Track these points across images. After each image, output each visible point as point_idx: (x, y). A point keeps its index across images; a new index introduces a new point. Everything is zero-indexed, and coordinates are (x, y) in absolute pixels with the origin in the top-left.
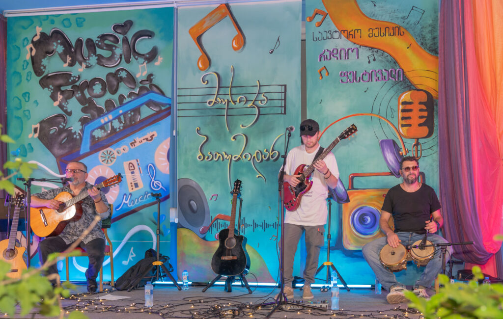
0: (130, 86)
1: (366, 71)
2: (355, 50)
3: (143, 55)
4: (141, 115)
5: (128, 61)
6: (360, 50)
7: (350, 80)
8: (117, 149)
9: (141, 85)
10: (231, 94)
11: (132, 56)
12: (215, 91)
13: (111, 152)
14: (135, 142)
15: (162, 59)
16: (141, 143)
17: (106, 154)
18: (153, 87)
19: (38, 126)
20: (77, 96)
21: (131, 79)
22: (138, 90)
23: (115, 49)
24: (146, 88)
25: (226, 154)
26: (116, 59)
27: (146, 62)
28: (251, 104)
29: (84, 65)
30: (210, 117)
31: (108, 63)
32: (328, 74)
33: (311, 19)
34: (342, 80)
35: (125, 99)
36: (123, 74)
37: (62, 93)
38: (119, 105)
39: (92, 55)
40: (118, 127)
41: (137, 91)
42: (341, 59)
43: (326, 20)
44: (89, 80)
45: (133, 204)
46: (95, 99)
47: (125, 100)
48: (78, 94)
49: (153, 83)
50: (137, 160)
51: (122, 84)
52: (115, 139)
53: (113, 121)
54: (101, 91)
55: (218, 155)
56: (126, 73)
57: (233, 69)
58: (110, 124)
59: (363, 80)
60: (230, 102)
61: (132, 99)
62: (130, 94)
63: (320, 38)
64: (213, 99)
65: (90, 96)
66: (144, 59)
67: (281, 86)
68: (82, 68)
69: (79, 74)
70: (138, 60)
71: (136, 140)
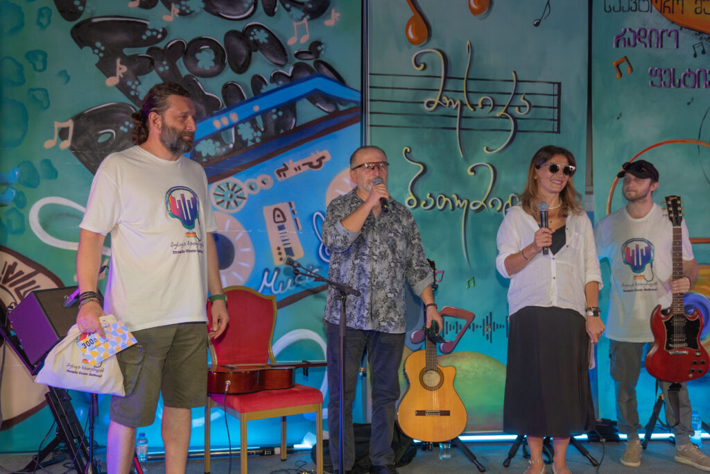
0: (274, 60)
1: (689, 70)
2: (673, 34)
3: (302, 4)
4: (298, 117)
5: (270, 12)
6: (681, 34)
7: (664, 83)
8: (250, 181)
9: (297, 61)
10: (468, 92)
11: (278, 3)
12: (439, 84)
13: (235, 185)
14: (286, 168)
16: (299, 171)
17: (226, 189)
18: (322, 66)
19: (70, 124)
20: (161, 69)
21: (276, 47)
22: (291, 69)
24: (308, 68)
25: (458, 198)
26: (246, 5)
27: (308, 17)
28: (502, 113)
29: (175, 9)
30: (430, 130)
31: (229, 12)
32: (632, 70)
34: (652, 83)
35: (266, 84)
36: (261, 37)
37: (128, 61)
38: (253, 96)
40: (251, 138)
41: (289, 71)
42: (651, 46)
44: (187, 39)
45: (283, 288)
46: (198, 78)
47: (264, 86)
48: (164, 66)
49: (322, 58)
50: (290, 204)
51: (258, 56)
52: (245, 162)
53: (241, 126)
54: (213, 64)
55: (445, 199)
57: (471, 47)
58: (233, 130)
59: (685, 85)
60: (466, 105)
61: (279, 86)
62: (274, 74)
63: (617, 8)
64: (436, 98)
65: (189, 73)
66: (303, 11)
67: (552, 85)
68: (170, 15)
69: (164, 26)
70: (291, 13)
71: (287, 164)
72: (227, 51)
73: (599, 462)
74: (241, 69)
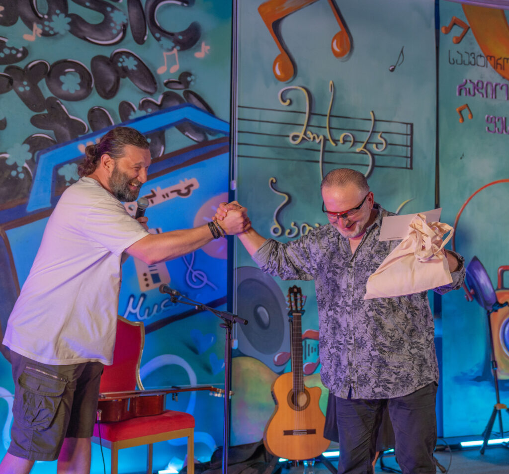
0: (143, 88)
2: (504, 88)
3: (172, 34)
4: (167, 144)
5: (140, 40)
7: (498, 129)
9: (167, 90)
10: (330, 128)
11: (148, 32)
12: (304, 119)
14: (154, 195)
15: (208, 47)
16: (167, 199)
18: (192, 96)
20: (21, 89)
21: (146, 75)
22: (161, 97)
23: (112, 11)
24: (177, 97)
26: (115, 32)
27: (178, 48)
28: (362, 149)
29: (37, 29)
30: (295, 162)
31: (96, 36)
32: (472, 117)
33: (448, 30)
34: (488, 128)
35: (134, 110)
36: (131, 64)
38: (120, 121)
39: (58, 12)
41: (158, 99)
42: (487, 97)
43: (467, 35)
44: (50, 61)
45: (149, 315)
46: (62, 101)
47: (132, 113)
48: (24, 86)
49: (191, 89)
50: (157, 230)
51: (126, 82)
54: (78, 88)
55: (308, 228)
56: (136, 63)
57: (334, 87)
60: (328, 140)
61: (148, 114)
62: (143, 102)
63: (459, 62)
64: (301, 132)
65: (52, 95)
66: (174, 42)
67: (406, 125)
68: (32, 34)
69: (26, 45)
70: (161, 42)
71: (155, 191)
72: (94, 76)
73: (447, 469)
74: (108, 94)
